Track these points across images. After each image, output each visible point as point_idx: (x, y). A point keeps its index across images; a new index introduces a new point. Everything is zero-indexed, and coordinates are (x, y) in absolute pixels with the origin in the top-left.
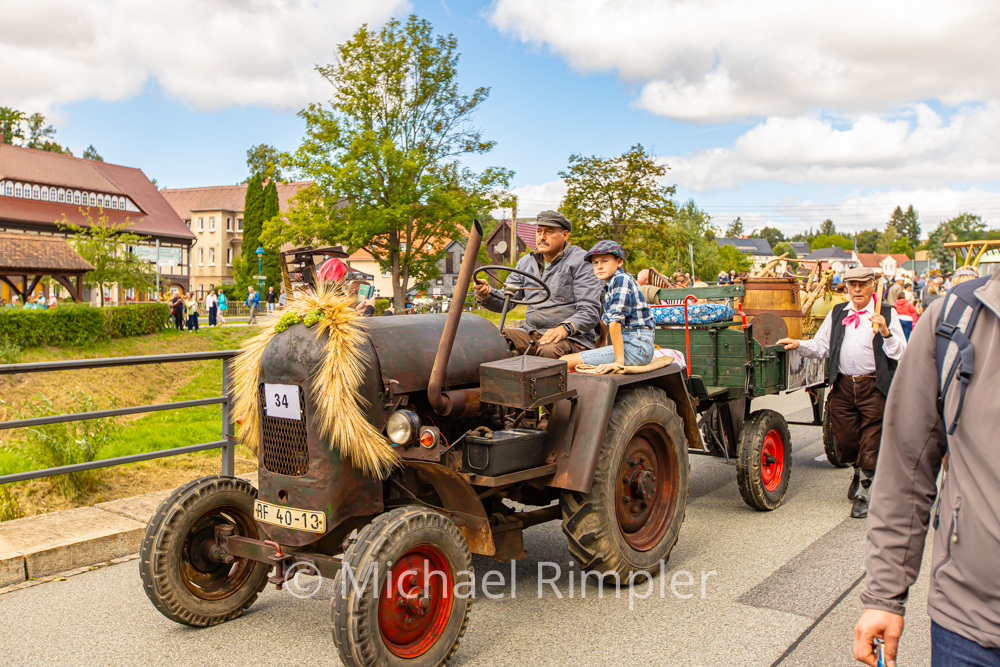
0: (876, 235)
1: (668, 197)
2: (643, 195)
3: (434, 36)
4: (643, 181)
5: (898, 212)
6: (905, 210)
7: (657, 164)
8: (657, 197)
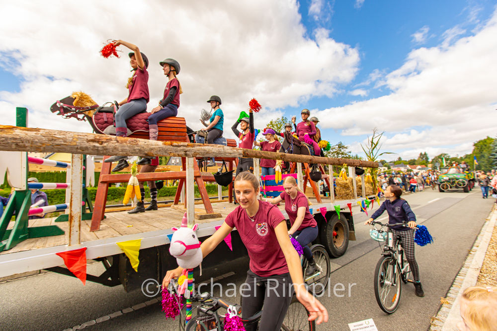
0: (414, 161)
1: (349, 154)
2: (342, 154)
3: (288, 121)
4: (342, 150)
5: (421, 154)
6: (423, 153)
7: (345, 146)
8: (346, 154)
